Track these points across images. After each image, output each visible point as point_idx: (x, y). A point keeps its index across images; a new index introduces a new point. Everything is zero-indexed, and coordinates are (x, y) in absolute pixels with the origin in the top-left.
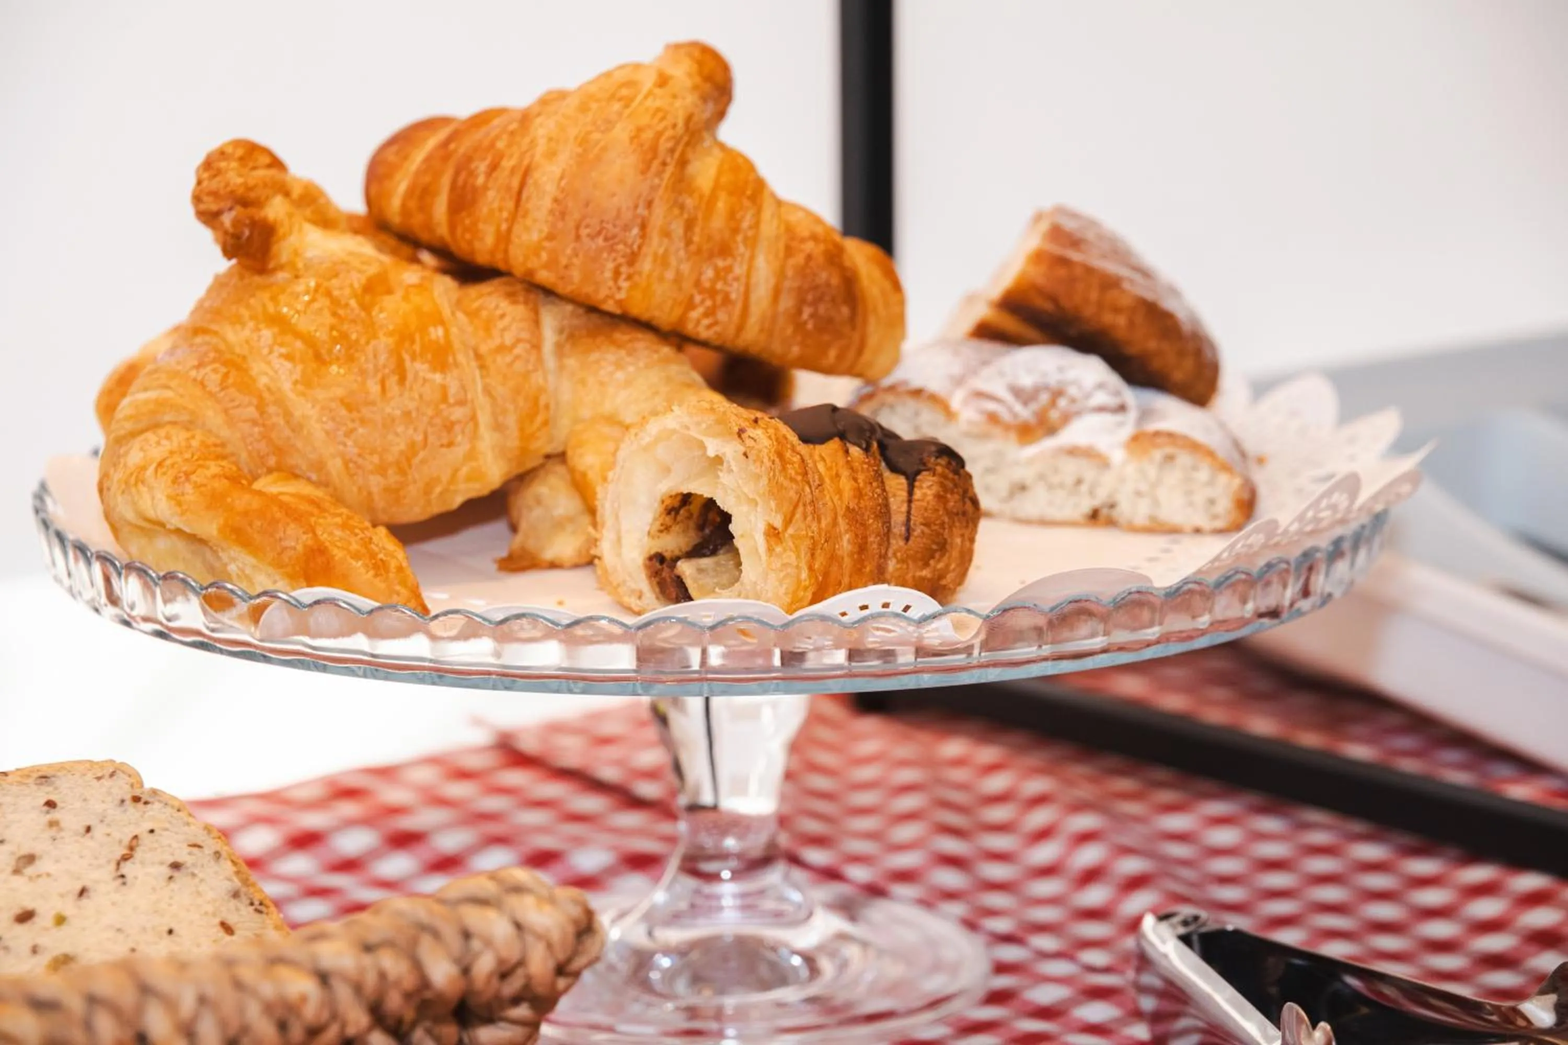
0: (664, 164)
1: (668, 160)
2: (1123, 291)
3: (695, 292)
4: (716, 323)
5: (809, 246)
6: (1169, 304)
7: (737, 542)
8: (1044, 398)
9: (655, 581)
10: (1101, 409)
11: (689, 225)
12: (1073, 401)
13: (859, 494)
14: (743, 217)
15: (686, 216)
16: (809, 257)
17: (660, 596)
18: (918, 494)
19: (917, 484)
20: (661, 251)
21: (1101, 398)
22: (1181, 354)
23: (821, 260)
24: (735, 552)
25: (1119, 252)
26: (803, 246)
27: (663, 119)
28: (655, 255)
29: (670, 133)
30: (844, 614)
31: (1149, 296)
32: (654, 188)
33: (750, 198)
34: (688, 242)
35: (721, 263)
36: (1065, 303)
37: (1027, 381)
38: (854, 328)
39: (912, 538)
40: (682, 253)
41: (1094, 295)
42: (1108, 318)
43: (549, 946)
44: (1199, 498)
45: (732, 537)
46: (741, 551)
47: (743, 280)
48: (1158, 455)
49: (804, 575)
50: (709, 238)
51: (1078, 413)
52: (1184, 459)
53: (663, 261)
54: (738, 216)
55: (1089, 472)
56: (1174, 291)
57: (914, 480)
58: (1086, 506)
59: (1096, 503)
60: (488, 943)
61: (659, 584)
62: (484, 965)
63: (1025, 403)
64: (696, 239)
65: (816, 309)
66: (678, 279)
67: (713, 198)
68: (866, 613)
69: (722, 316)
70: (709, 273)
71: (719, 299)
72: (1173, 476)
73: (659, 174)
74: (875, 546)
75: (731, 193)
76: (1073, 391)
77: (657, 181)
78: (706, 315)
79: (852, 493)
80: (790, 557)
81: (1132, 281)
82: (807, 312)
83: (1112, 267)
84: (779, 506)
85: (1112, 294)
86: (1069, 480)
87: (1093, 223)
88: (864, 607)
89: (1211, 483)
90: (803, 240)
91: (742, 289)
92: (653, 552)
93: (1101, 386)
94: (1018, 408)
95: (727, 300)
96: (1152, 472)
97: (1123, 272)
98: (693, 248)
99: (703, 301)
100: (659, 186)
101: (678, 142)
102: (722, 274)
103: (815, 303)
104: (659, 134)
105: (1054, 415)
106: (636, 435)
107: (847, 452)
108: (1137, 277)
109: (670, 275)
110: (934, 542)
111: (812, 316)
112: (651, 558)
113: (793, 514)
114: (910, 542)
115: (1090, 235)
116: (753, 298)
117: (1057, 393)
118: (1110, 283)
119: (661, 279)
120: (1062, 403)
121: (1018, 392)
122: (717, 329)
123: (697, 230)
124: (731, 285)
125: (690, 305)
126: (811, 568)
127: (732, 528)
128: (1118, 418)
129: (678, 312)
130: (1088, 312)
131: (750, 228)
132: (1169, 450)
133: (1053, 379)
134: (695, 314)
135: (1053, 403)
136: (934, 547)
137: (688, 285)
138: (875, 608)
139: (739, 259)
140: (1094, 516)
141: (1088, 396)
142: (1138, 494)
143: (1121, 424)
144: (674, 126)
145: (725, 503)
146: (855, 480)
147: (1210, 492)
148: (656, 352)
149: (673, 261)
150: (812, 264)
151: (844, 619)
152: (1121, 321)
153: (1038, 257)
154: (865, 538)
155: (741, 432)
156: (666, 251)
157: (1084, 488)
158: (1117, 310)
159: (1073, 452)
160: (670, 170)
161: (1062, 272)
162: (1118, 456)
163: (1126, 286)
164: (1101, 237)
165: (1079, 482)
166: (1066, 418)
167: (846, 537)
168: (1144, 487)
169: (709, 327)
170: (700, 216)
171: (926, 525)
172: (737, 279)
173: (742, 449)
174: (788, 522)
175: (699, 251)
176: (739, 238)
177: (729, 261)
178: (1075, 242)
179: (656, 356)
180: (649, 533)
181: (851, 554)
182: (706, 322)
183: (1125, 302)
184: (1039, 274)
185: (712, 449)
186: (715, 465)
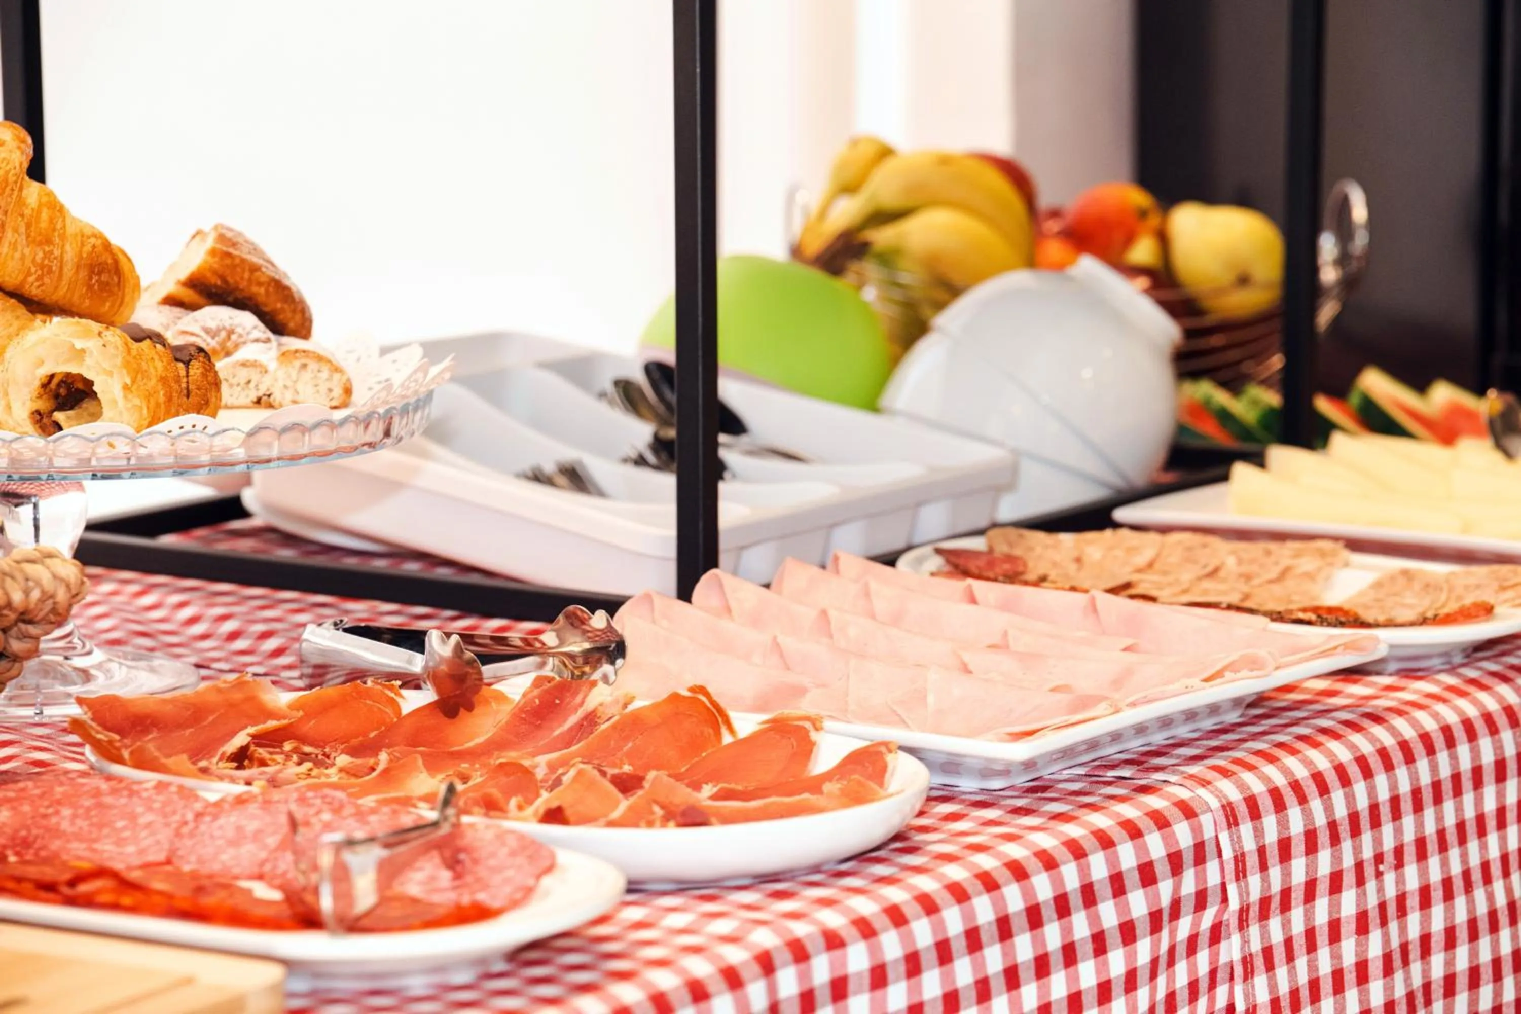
0: (13, 190)
1: (14, 188)
2: (263, 273)
3: (31, 265)
4: (42, 285)
5: (93, 241)
6: (286, 282)
7: (99, 396)
8: (223, 334)
9: (37, 426)
10: (257, 340)
11: (28, 226)
12: (240, 336)
13: (166, 369)
14: (57, 222)
15: (26, 220)
16: (94, 247)
17: (42, 434)
18: (191, 372)
19: (190, 367)
20: (13, 241)
21: (256, 334)
22: (294, 311)
23: (101, 248)
24: (99, 400)
25: (255, 250)
26: (89, 241)
27: (8, 163)
28: (10, 243)
29: (13, 172)
30: (170, 432)
31: (277, 277)
32: (8, 204)
33: (58, 211)
34: (28, 236)
35: (47, 249)
36: (231, 280)
37: (213, 325)
38: (119, 289)
39: (191, 397)
40: (24, 242)
41: (246, 275)
42: (255, 289)
43: (68, 586)
44: (323, 388)
45: (95, 394)
46: (103, 401)
47: (59, 258)
48: (297, 363)
49: (145, 411)
50: (40, 234)
51: (245, 343)
52: (313, 365)
53: (14, 246)
54: (54, 221)
55: (255, 375)
56: (285, 275)
57: (188, 365)
58: (253, 396)
59: (260, 394)
60: (38, 583)
61: (40, 427)
62: (36, 595)
63: (213, 338)
64: (33, 234)
65: (100, 278)
66: (23, 257)
67: (39, 212)
68: (182, 430)
69: (47, 280)
70: (40, 255)
71: (45, 270)
72: (307, 375)
73: (10, 195)
74: (176, 398)
75: (48, 208)
76: (239, 330)
77: (9, 200)
78: (37, 280)
79: (162, 369)
80: (137, 401)
81: (267, 268)
82: (95, 278)
83: (255, 260)
84: (128, 373)
85: (257, 274)
86: (243, 382)
87: (240, 234)
88: (181, 428)
89: (329, 379)
90: (89, 237)
91: (59, 264)
92: (34, 409)
93: (255, 327)
94: (209, 340)
95: (50, 271)
96: (294, 374)
97: (261, 262)
98: (30, 239)
99: (36, 271)
100: (11, 202)
101: (18, 178)
102: (48, 255)
103: (99, 274)
104: (7, 172)
105: (229, 344)
106: (18, 343)
107: (155, 347)
108: (269, 266)
109: (17, 255)
110: (203, 400)
111: (97, 281)
112: (33, 413)
113: (136, 378)
114: (190, 399)
115: (240, 240)
116: (65, 270)
117: (231, 332)
118: (255, 269)
119: (12, 258)
120: (234, 337)
121: (207, 331)
122: (43, 288)
123: (32, 229)
124: (53, 262)
125: (29, 274)
126: (148, 408)
127: (95, 388)
128: (268, 345)
129: (20, 278)
130: (243, 285)
131: (61, 228)
132: (304, 361)
133: (227, 324)
134: (31, 279)
135: (229, 337)
136: (203, 402)
137: (28, 262)
138: (188, 428)
139: (56, 246)
140: (258, 401)
141: (248, 333)
142: (286, 387)
143: (270, 349)
144: (15, 168)
145: (88, 375)
146: (162, 361)
147: (328, 385)
148: (8, 301)
149: (20, 248)
150: (96, 250)
151: (170, 434)
152: (262, 290)
153: (213, 252)
154: (171, 393)
155: (100, 334)
156: (16, 240)
157: (252, 385)
158: (260, 284)
159: (244, 364)
160: (16, 193)
161: (228, 261)
162: (272, 366)
163: (264, 270)
164: (247, 241)
165: (249, 382)
166: (237, 346)
167: (162, 393)
168: (289, 384)
169: (38, 287)
170: (33, 220)
171: (199, 389)
172: (55, 258)
173: (102, 343)
174: (134, 381)
175: (34, 241)
176: (56, 234)
177: (51, 247)
178: (234, 245)
179: (8, 304)
180: (31, 399)
181: (165, 403)
182: (36, 284)
183: (263, 279)
184: (214, 262)
185: (79, 345)
186: (81, 354)
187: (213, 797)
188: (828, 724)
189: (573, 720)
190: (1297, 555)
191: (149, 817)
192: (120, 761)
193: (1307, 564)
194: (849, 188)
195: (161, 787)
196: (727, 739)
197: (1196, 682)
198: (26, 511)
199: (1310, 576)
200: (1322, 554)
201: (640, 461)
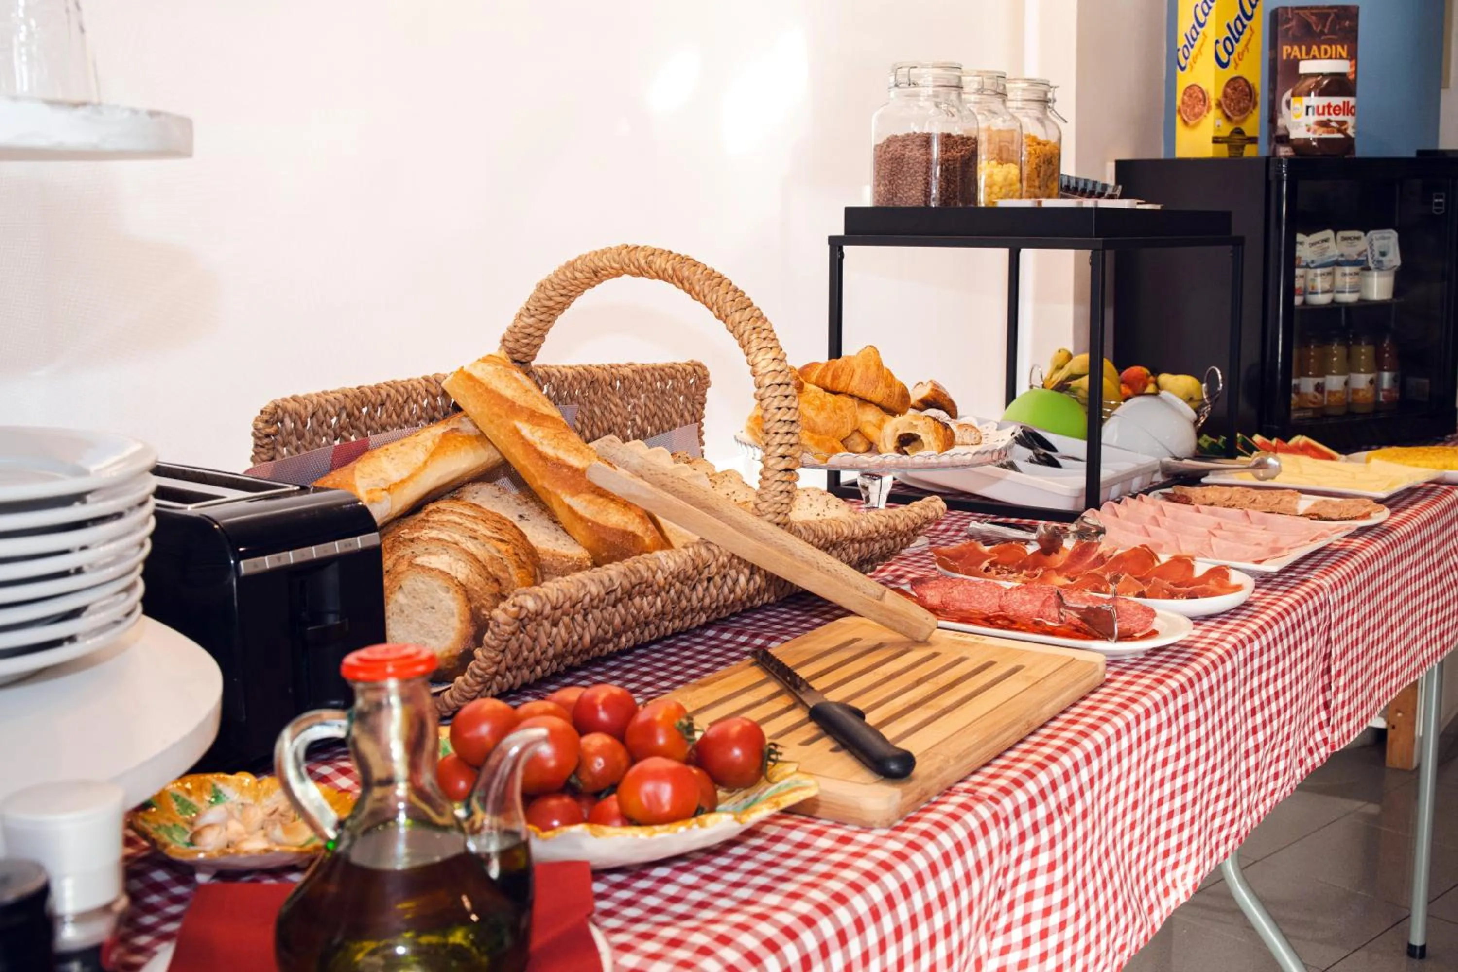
2: (947, 397)
6: (953, 400)
7: (923, 441)
9: (897, 452)
21: (947, 418)
22: (954, 409)
26: (901, 386)
31: (950, 398)
36: (937, 399)
41: (941, 397)
44: (973, 437)
46: (925, 443)
48: (962, 429)
49: (941, 447)
52: (969, 429)
56: (952, 397)
61: (900, 452)
72: (967, 433)
75: (890, 375)
83: (944, 392)
89: (975, 434)
92: (896, 446)
93: (947, 416)
95: (891, 397)
96: (963, 432)
97: (946, 393)
98: (886, 386)
99: (888, 399)
106: (885, 424)
108: (948, 395)
118: (945, 395)
122: (888, 405)
127: (922, 438)
129: (881, 399)
130: (941, 400)
131: (894, 382)
132: (959, 427)
141: (945, 418)
145: (919, 434)
147: (975, 436)
152: (947, 403)
155: (924, 419)
158: (946, 401)
161: (937, 393)
167: (943, 440)
168: (961, 436)
171: (950, 438)
173: (924, 422)
174: (937, 436)
178: (938, 387)
180: (894, 443)
183: (947, 399)
184: (933, 393)
185: (915, 423)
186: (916, 426)
187: (1008, 587)
188: (1197, 559)
189: (1094, 557)
190: (1283, 494)
191: (985, 595)
192: (958, 572)
193: (1287, 498)
194: (1060, 368)
195: (985, 583)
196: (1157, 564)
197: (1308, 542)
198: (878, 482)
199: (1289, 502)
200: (1292, 495)
201: (1031, 461)
